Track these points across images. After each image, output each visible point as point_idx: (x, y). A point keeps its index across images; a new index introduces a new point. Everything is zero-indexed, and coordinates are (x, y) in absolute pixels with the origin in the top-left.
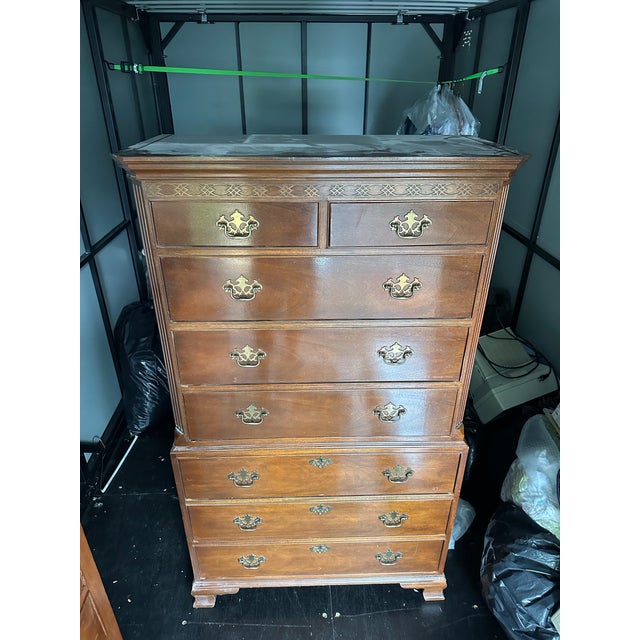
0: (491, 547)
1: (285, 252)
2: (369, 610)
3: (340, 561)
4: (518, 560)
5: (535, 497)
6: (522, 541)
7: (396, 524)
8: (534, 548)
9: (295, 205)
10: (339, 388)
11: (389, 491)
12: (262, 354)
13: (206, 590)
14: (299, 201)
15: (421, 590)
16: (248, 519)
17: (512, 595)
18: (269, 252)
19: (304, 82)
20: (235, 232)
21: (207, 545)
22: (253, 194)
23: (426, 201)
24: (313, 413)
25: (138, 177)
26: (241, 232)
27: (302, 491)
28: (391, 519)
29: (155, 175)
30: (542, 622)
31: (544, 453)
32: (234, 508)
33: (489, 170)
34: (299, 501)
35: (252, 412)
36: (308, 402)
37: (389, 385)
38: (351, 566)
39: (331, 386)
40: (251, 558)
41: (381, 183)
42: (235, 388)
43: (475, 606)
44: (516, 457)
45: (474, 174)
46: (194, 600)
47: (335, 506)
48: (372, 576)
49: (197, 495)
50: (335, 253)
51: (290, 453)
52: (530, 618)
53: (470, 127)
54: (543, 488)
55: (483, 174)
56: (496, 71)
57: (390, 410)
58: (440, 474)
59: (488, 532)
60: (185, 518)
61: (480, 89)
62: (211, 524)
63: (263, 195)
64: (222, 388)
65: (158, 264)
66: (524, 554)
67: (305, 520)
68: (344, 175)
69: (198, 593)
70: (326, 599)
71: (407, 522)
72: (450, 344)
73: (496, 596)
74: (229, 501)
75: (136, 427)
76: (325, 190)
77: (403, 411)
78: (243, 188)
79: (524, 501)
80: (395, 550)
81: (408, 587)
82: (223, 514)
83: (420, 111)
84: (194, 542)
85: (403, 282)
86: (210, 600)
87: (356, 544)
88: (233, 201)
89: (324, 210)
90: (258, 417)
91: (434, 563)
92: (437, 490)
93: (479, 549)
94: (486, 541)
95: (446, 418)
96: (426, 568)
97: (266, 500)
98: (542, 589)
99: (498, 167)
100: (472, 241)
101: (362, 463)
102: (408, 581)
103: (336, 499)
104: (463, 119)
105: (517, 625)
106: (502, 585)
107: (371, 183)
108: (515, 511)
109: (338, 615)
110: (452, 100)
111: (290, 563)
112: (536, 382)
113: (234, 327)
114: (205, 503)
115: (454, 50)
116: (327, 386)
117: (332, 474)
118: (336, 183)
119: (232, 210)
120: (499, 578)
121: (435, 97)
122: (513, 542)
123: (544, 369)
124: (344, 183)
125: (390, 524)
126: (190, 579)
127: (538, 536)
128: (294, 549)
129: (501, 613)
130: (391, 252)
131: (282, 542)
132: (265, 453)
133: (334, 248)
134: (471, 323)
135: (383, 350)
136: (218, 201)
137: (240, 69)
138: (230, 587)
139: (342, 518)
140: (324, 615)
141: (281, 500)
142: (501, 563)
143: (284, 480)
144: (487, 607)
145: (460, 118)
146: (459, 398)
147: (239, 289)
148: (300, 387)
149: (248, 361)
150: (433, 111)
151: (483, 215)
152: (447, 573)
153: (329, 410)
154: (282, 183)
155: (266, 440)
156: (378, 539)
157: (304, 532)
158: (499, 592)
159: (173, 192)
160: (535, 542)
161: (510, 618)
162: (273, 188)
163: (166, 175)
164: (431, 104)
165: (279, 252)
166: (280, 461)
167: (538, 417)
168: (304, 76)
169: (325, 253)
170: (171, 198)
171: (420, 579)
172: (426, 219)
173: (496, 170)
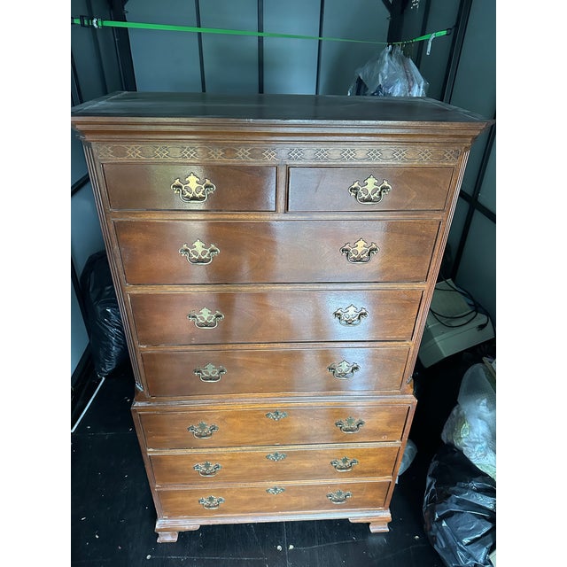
0: (433, 487)
1: (243, 216)
2: (320, 542)
3: (294, 500)
4: (459, 502)
5: (476, 443)
6: (463, 484)
7: (347, 468)
8: (474, 490)
9: (253, 168)
10: (295, 347)
11: (341, 440)
12: (220, 316)
13: (168, 527)
14: (257, 164)
15: (368, 524)
16: (207, 466)
17: (454, 534)
18: (226, 216)
19: (261, 40)
20: (191, 196)
21: (169, 489)
22: (209, 156)
23: (387, 166)
24: (270, 371)
25: (88, 138)
26: (197, 195)
27: (258, 441)
28: (342, 464)
29: (105, 136)
30: (481, 560)
31: (484, 401)
32: (194, 456)
33: (451, 136)
34: (257, 450)
35: (211, 370)
36: (265, 360)
37: (344, 345)
38: (304, 504)
39: (288, 345)
40: (211, 499)
41: (341, 147)
42: (193, 348)
43: (417, 537)
44: (457, 403)
45: (436, 139)
46: (158, 535)
47: (290, 454)
48: (323, 513)
49: (158, 445)
50: (293, 217)
51: (248, 408)
52: (470, 556)
53: (419, 87)
54: (483, 435)
55: (445, 140)
56: (444, 33)
57: (344, 367)
58: (389, 424)
59: (430, 472)
60: (147, 466)
61: (429, 50)
62: (173, 471)
63: (218, 158)
64: (179, 348)
65: (112, 228)
66: (465, 496)
67: (262, 466)
68: (304, 138)
69: (161, 530)
70: (280, 533)
71: (357, 466)
72: (404, 306)
73: (438, 534)
74: (190, 450)
75: (103, 369)
76: (284, 153)
77: (356, 368)
78: (199, 150)
79: (466, 446)
80: (346, 490)
81: (356, 521)
82: (183, 462)
83: (372, 71)
84: (156, 487)
85: (361, 247)
86: (172, 536)
87: (309, 486)
88: (188, 164)
89: (282, 175)
90: (216, 375)
91: (381, 501)
92: (386, 438)
93: (422, 488)
94: (429, 480)
95: (397, 374)
96: (373, 504)
97: (224, 449)
98: (481, 529)
99: (461, 133)
100: (430, 207)
101: (316, 415)
102: (356, 516)
103: (291, 447)
104: (412, 80)
105: (457, 561)
106: (444, 524)
107: (331, 147)
108: (457, 455)
109: (291, 547)
110: (402, 61)
111: (247, 503)
112: (475, 330)
113: (192, 289)
114: (166, 452)
115: (402, 12)
116: (284, 345)
117: (289, 426)
118: (296, 146)
119: (188, 173)
120: (442, 518)
121: (386, 57)
122: (455, 485)
123: (482, 319)
124: (303, 147)
125: (341, 469)
126: (154, 518)
127: (477, 479)
128: (252, 491)
129: (443, 550)
130: (349, 217)
131: (240, 485)
132: (222, 407)
133: (292, 213)
134: (425, 286)
135: (339, 312)
136: (171, 164)
137: (199, 26)
138: (191, 524)
139: (295, 464)
140: (279, 547)
141: (238, 449)
142: (443, 504)
143: (242, 431)
144: (429, 542)
145: (409, 79)
146: (410, 356)
147: (196, 253)
148: (257, 346)
149: (206, 322)
150: (384, 71)
151: (442, 181)
152: (392, 508)
153: (285, 368)
154: (240, 145)
155: (223, 396)
156: (330, 481)
157: (260, 476)
158: (442, 530)
159: (125, 155)
160: (475, 485)
161: (451, 554)
162: (230, 150)
163: (117, 136)
164: (382, 65)
165: (236, 217)
166: (238, 414)
167: (478, 365)
168: (260, 34)
169: (283, 218)
170: (124, 159)
171: (366, 515)
172: (386, 184)
173: (460, 136)
